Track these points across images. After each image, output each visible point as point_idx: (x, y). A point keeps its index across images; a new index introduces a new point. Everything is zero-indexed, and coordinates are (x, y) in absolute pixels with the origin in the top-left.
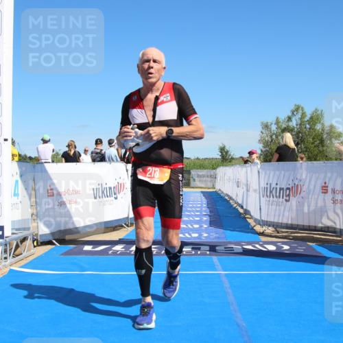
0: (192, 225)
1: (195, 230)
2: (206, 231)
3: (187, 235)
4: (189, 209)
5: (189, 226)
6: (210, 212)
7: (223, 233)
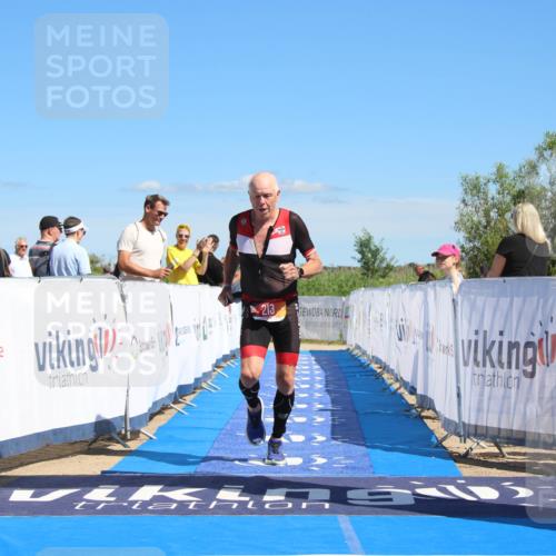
1: (294, 450)
2: (322, 450)
6: (333, 402)
7: (365, 455)
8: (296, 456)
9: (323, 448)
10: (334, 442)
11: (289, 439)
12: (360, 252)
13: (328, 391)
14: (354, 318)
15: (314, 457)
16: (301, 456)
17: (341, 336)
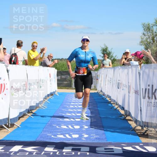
0: (72, 126)
1: (75, 132)
2: (87, 132)
3: (67, 136)
4: (70, 110)
5: (70, 127)
6: (91, 113)
7: (103, 134)
8: (76, 134)
9: (87, 131)
10: (91, 129)
11: (73, 127)
12: (103, 54)
13: (89, 108)
14: (100, 80)
15: (83, 134)
16: (78, 134)
17: (95, 87)
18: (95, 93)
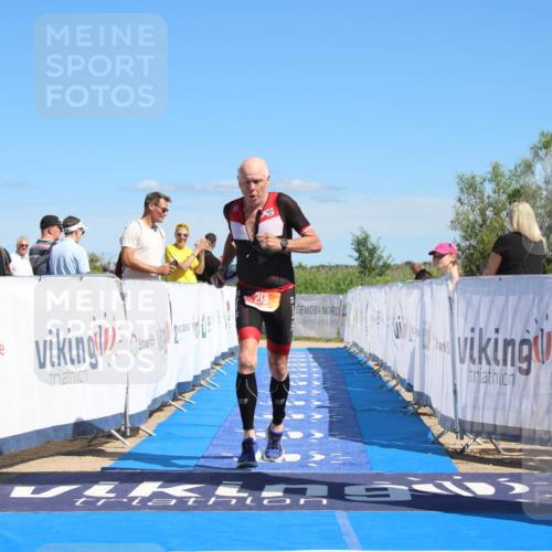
1: (293, 446)
8: (294, 452)
9: (321, 445)
10: (331, 439)
11: (287, 435)
13: (325, 388)
14: (351, 316)
15: (312, 453)
16: (299, 453)
17: (339, 334)
18: (339, 348)
